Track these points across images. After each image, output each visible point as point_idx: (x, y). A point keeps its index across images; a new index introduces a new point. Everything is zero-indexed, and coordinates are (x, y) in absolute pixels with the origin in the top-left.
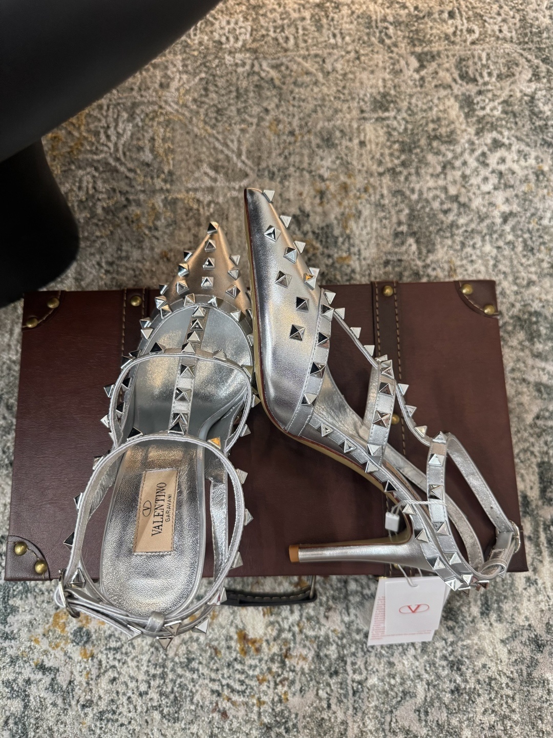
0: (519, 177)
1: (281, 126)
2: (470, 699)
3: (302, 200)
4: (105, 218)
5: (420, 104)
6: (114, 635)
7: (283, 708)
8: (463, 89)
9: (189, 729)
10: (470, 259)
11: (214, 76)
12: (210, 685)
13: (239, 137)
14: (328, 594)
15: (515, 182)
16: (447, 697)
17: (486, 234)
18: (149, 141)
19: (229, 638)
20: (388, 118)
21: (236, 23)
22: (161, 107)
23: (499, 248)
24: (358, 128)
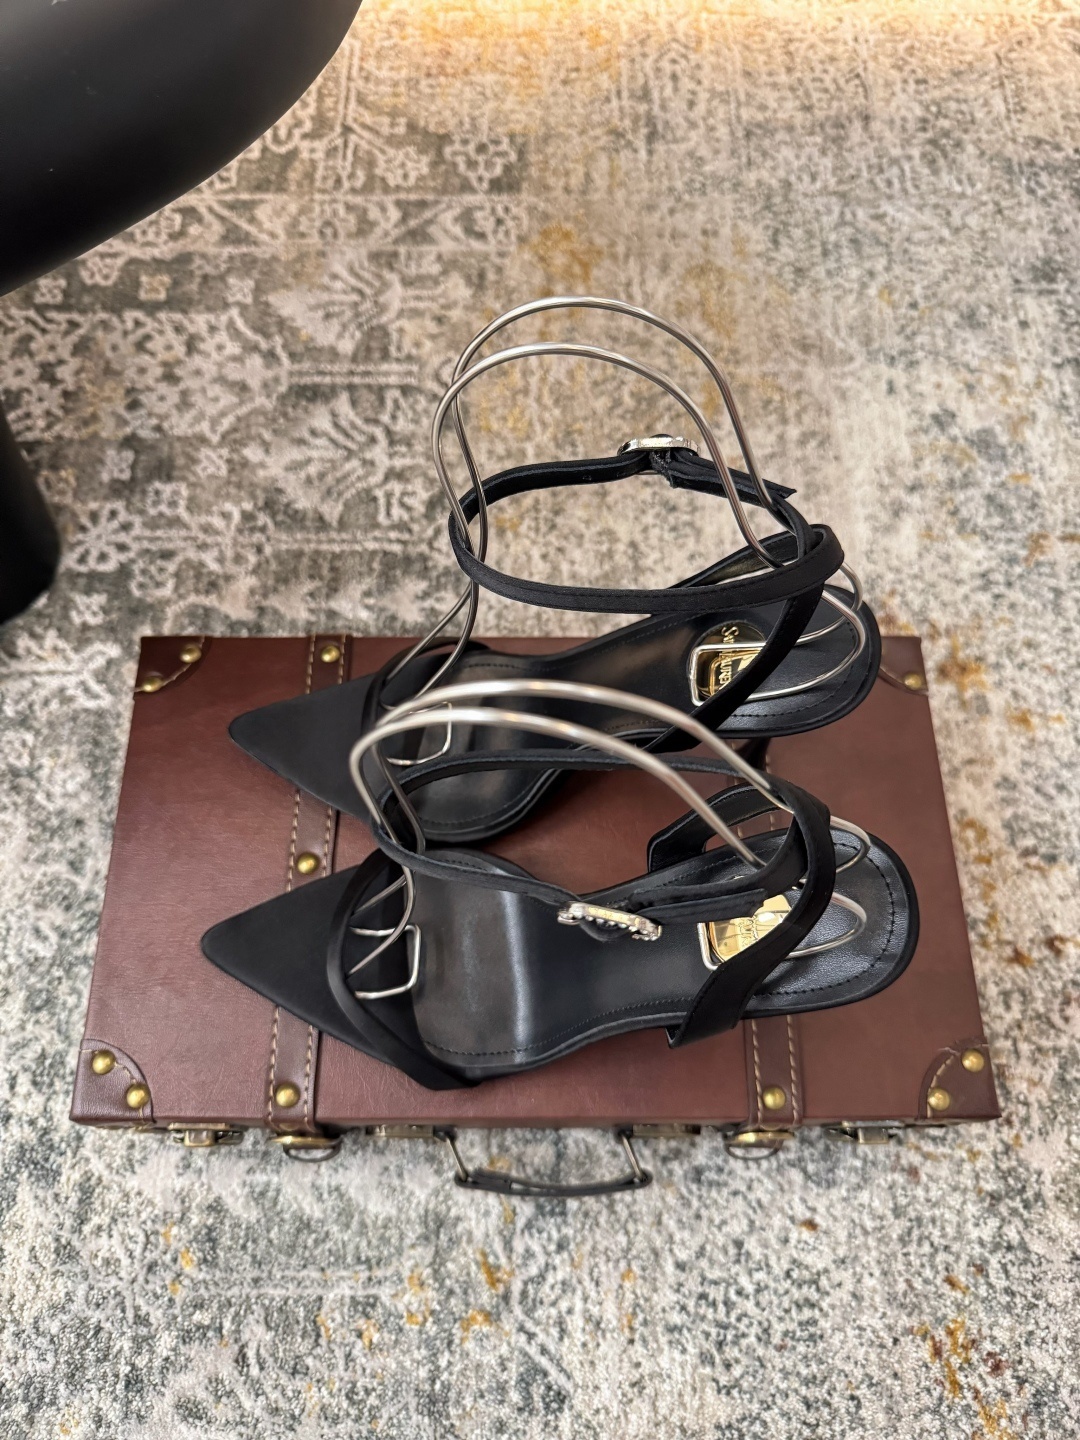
1: (896, 296)
3: (941, 394)
9: (855, 1198)
11: (785, 224)
20: (1056, 292)
21: (810, 159)
24: (1014, 303)
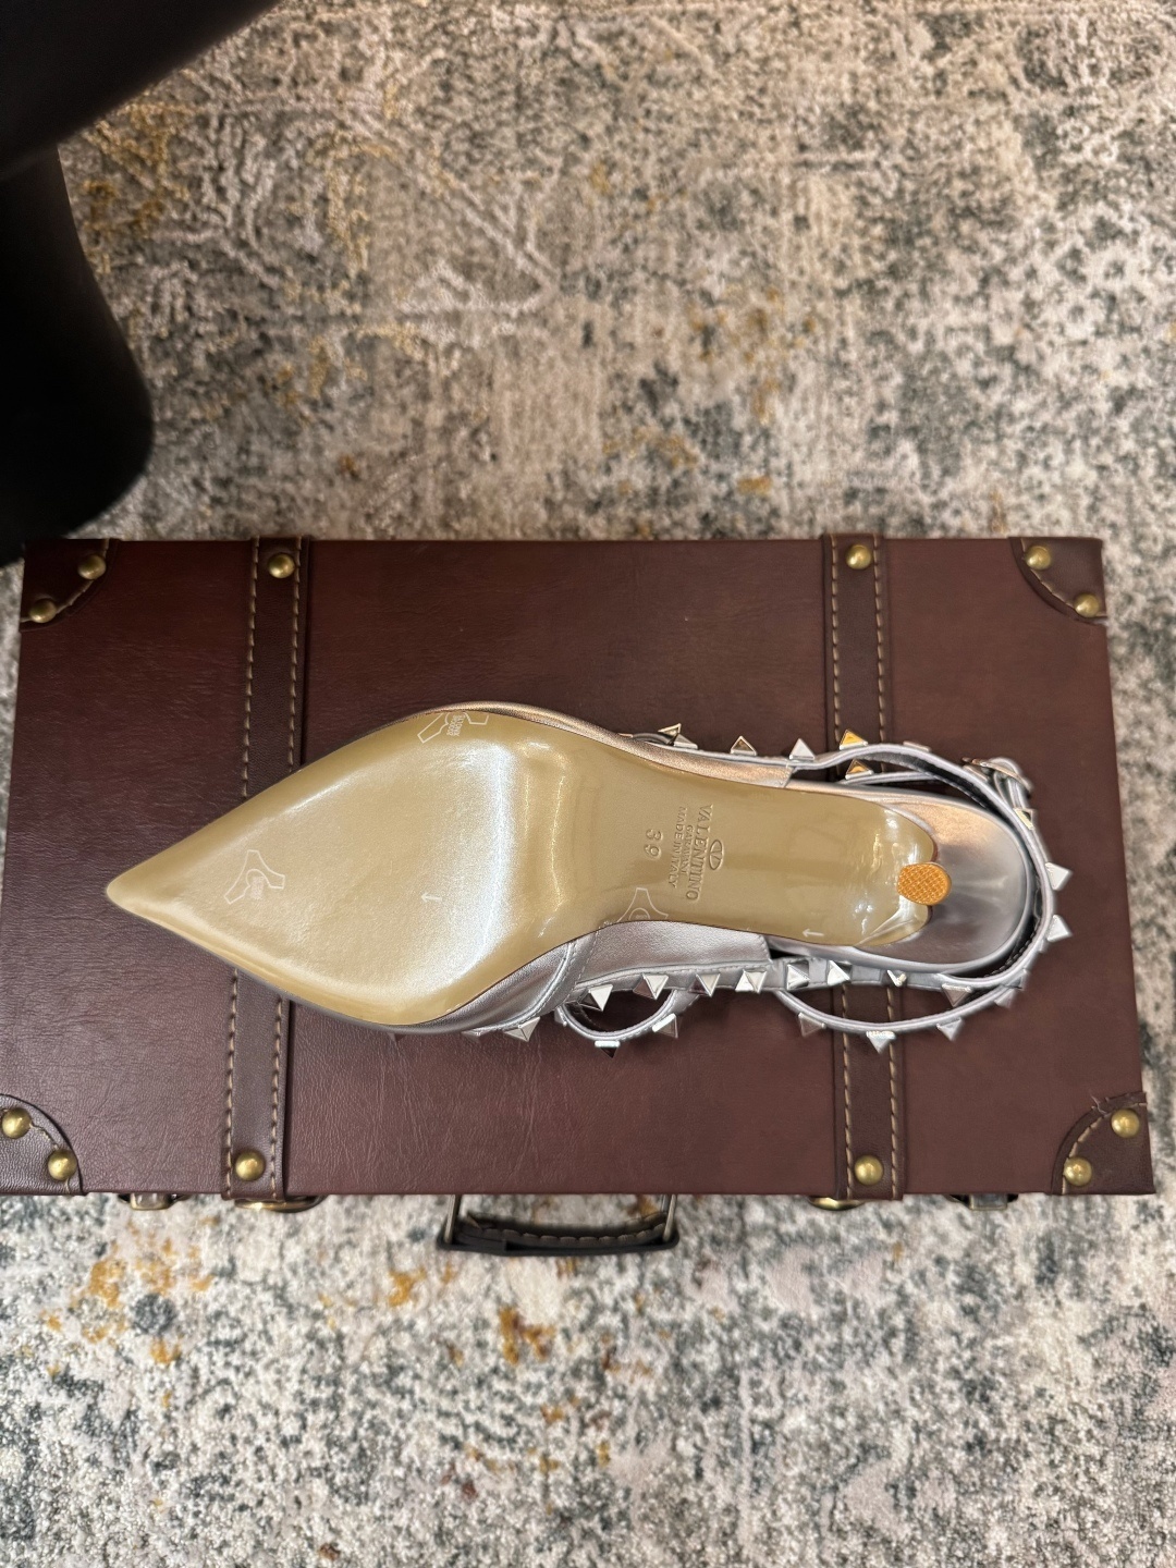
0: (1153, 309)
1: (616, 177)
2: (1007, 1463)
3: (661, 346)
4: (212, 377)
5: (933, 133)
6: (227, 1314)
7: (598, 1476)
8: (1033, 103)
9: (391, 1518)
10: (1037, 492)
11: (465, 55)
12: (439, 1424)
13: (521, 198)
14: (702, 1232)
15: (1143, 320)
16: (958, 1459)
17: (1074, 437)
18: (315, 203)
19: (480, 1324)
20: (860, 165)
22: (342, 125)
23: (1102, 468)
24: (792, 187)
